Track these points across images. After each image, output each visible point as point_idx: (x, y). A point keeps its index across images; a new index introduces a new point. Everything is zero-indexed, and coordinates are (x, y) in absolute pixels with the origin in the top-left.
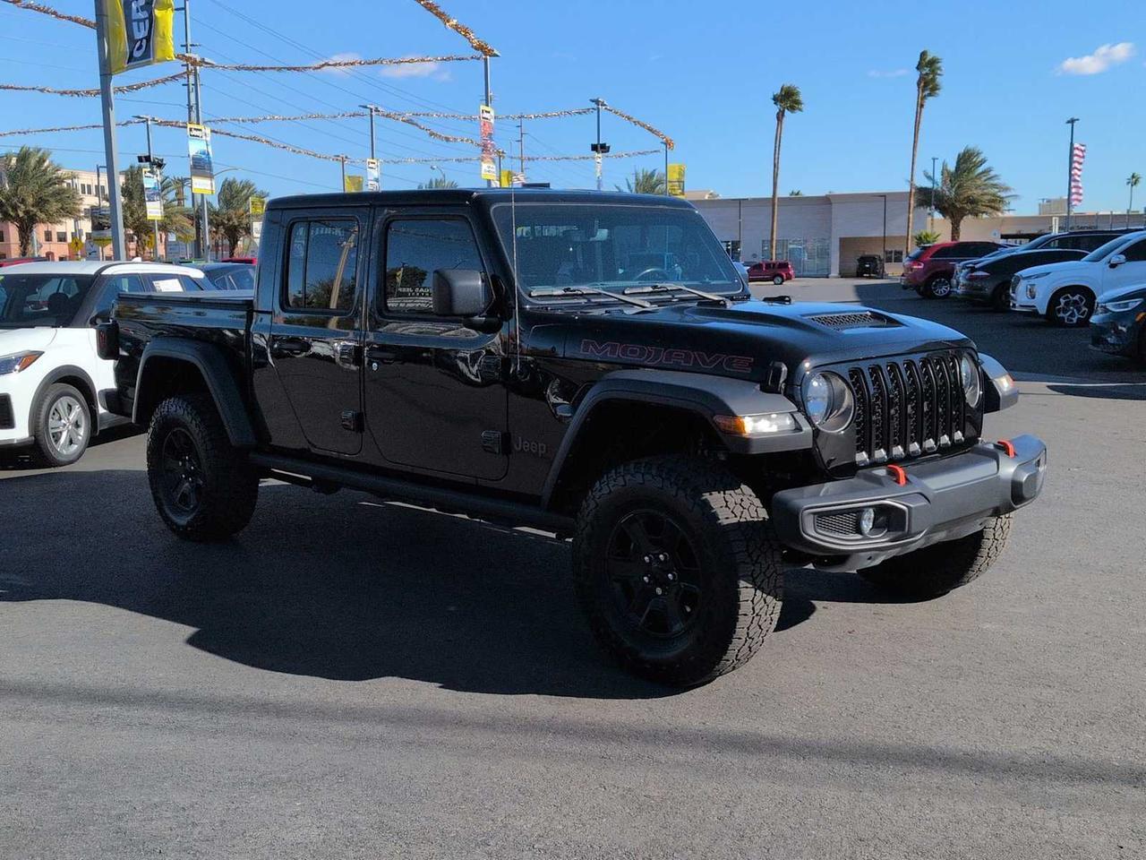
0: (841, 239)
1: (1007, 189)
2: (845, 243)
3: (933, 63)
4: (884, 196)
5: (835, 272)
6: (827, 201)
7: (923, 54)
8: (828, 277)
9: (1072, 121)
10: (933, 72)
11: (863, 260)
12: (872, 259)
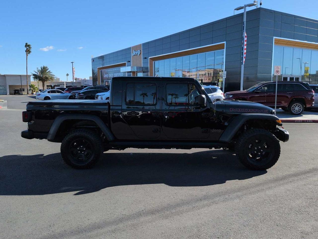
0: (9, 85)
1: (54, 76)
2: (10, 86)
3: (29, 46)
4: (20, 76)
5: (8, 93)
6: (4, 76)
7: (26, 44)
8: (6, 95)
9: (72, 63)
10: (30, 48)
11: (15, 91)
12: (18, 90)
